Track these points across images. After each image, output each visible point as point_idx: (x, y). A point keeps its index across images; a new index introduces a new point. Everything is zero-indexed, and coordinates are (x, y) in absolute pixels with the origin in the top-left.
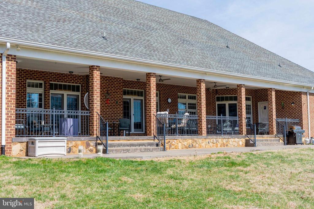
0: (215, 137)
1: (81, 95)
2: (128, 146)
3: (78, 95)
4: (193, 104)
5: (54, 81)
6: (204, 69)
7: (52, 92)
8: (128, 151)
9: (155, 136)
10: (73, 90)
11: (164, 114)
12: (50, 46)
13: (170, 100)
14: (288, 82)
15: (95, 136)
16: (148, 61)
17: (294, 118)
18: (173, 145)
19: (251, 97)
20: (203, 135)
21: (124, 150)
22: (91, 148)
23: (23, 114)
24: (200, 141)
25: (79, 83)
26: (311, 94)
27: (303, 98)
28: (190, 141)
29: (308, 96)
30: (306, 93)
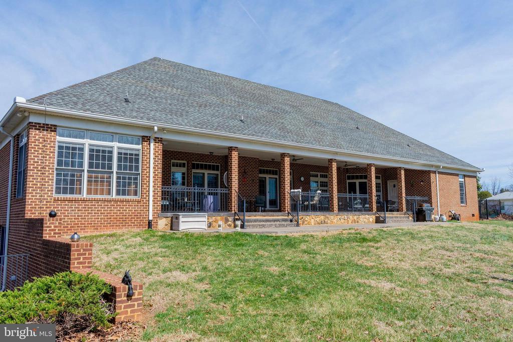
0: (346, 213)
1: (221, 174)
2: (263, 221)
3: (218, 174)
4: (325, 182)
5: (196, 161)
6: (334, 150)
7: (194, 171)
8: (263, 226)
9: (289, 213)
10: (213, 170)
11: (298, 192)
12: (193, 129)
13: (302, 179)
14: (417, 161)
15: (233, 212)
16: (283, 142)
17: (423, 195)
18: (306, 221)
19: (380, 175)
20: (335, 212)
21: (260, 225)
22: (230, 223)
23: (168, 192)
24: (332, 217)
25: (219, 163)
26: (439, 173)
27: (432, 175)
28: (322, 217)
29: (437, 174)
30: (435, 172)
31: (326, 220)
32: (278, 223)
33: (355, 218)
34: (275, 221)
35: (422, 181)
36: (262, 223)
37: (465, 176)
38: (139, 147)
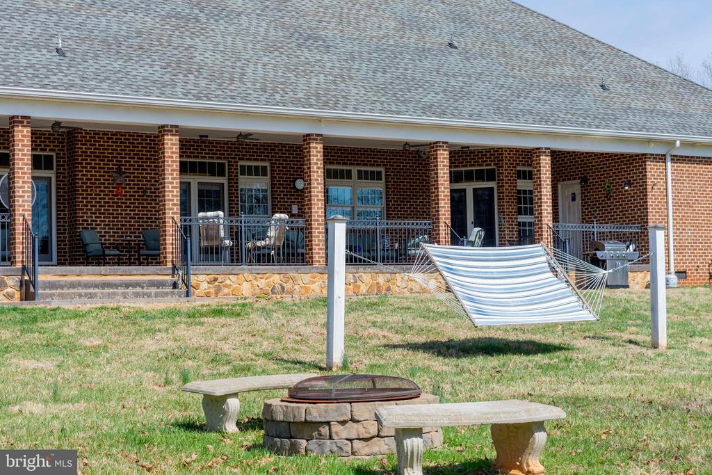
2: (96, 286)
6: (313, 112)
8: (91, 296)
14: (593, 131)
15: (19, 265)
18: (226, 286)
20: (315, 265)
21: (80, 296)
22: (9, 290)
25: (51, 150)
26: (676, 159)
27: (652, 168)
28: (277, 279)
29: (669, 164)
30: (662, 158)
31: (288, 286)
32: (138, 289)
33: (381, 279)
34: (127, 285)
35: (629, 184)
36: (91, 290)
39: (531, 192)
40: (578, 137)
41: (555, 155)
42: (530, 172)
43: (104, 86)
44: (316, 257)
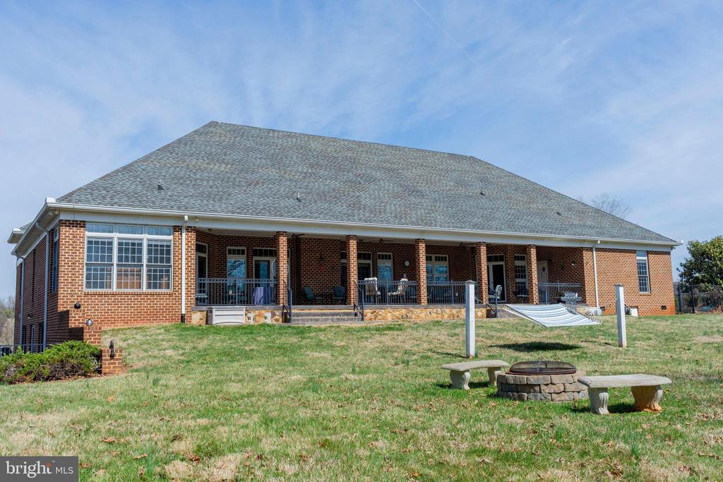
0: (439, 306)
2: (318, 315)
5: (258, 246)
7: (255, 258)
8: (317, 320)
9: (355, 306)
13: (407, 264)
14: (556, 236)
15: (281, 305)
17: (575, 281)
20: (423, 304)
21: (312, 320)
22: (277, 317)
24: (418, 311)
26: (598, 250)
27: (586, 254)
28: (404, 311)
29: (594, 252)
30: (591, 249)
31: (409, 315)
32: (339, 317)
33: (454, 311)
34: (333, 315)
35: (574, 263)
36: (316, 317)
37: (648, 253)
38: (171, 237)
39: (524, 267)
40: (549, 239)
41: (538, 248)
42: (524, 257)
43: (321, 216)
44: (423, 301)
